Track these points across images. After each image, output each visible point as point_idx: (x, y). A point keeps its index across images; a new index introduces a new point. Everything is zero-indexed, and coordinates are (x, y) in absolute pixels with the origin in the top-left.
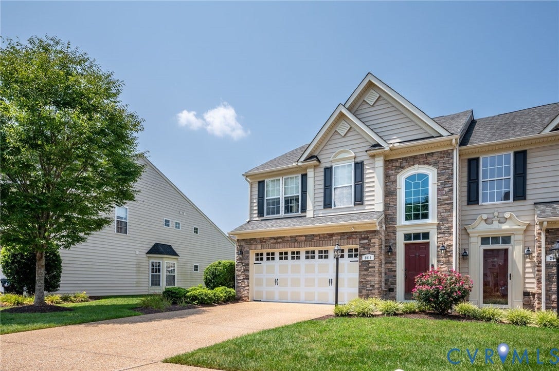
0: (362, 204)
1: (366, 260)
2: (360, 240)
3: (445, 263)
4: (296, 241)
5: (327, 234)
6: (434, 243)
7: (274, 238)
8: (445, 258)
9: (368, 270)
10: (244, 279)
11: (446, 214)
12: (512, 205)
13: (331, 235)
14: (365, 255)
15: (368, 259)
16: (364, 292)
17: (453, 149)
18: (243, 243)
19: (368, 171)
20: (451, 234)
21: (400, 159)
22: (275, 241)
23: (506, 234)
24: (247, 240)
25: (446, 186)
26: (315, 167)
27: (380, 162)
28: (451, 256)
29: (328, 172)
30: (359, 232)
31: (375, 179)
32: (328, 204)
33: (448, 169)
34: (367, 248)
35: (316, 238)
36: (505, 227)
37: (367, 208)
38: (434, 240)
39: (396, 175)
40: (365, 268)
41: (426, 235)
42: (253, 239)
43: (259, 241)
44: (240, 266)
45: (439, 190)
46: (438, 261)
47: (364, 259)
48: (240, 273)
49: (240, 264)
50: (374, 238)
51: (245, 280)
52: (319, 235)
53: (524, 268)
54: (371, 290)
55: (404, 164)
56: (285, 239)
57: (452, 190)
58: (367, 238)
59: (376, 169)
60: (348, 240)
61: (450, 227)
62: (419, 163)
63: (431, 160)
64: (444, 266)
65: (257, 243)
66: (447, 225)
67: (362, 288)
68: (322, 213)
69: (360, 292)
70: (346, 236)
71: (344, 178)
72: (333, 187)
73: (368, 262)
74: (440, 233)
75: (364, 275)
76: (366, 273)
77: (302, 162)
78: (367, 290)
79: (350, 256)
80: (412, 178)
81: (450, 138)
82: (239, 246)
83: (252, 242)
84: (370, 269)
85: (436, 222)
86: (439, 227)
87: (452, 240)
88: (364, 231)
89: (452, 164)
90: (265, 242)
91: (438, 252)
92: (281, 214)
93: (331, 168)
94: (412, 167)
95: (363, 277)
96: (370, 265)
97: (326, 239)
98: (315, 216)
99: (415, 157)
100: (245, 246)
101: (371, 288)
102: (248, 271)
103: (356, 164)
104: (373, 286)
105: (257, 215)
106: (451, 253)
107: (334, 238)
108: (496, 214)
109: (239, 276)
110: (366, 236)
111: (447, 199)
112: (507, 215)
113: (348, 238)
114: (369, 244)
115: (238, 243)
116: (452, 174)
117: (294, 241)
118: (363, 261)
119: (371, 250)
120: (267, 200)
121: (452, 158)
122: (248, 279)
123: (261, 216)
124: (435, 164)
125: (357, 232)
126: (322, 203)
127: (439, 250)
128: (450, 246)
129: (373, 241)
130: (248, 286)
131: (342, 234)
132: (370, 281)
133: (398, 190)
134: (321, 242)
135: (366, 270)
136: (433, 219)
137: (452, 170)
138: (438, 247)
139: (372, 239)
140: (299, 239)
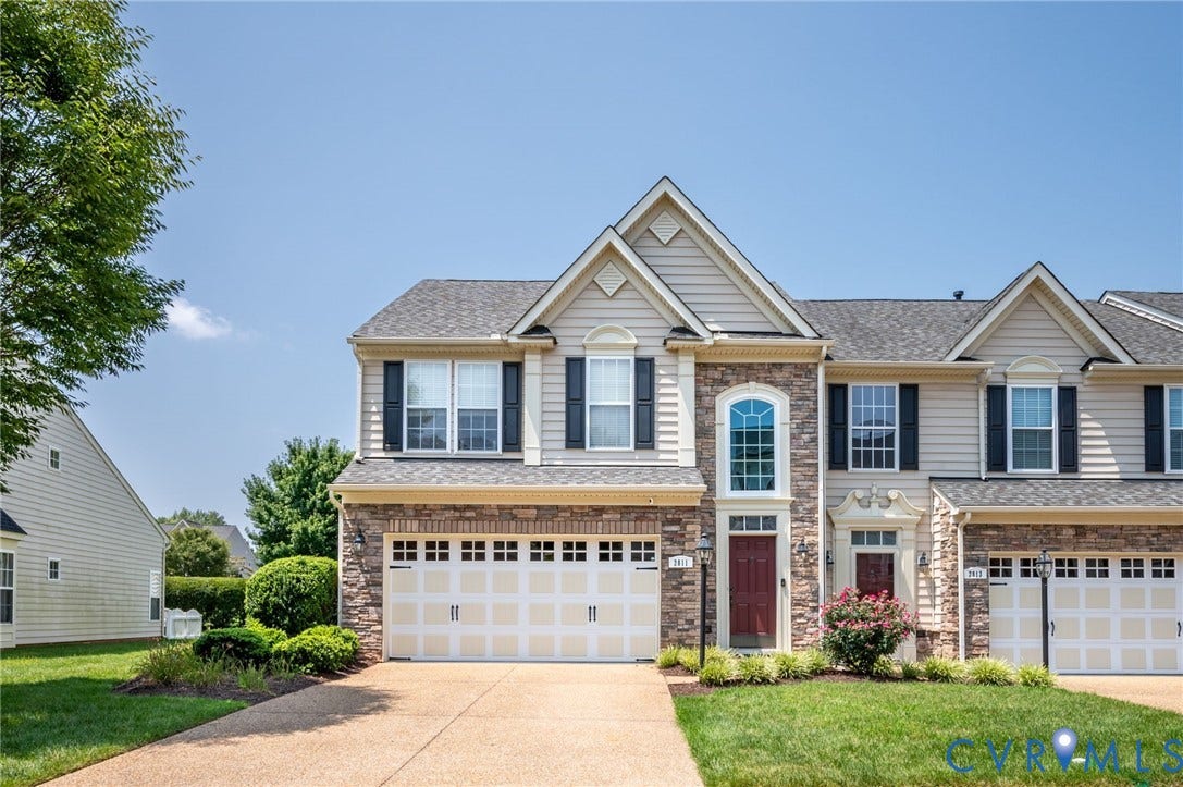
0: (653, 447)
1: (677, 567)
2: (663, 525)
3: (806, 577)
4: (514, 518)
5: (590, 507)
6: (786, 538)
7: (455, 508)
8: (805, 566)
9: (681, 588)
10: (367, 605)
11: (806, 484)
12: (896, 477)
13: (600, 510)
14: (675, 558)
15: (681, 566)
16: (673, 634)
17: (816, 364)
18: (362, 515)
19: (663, 381)
20: (814, 522)
21: (721, 365)
22: (457, 514)
23: (889, 527)
24: (375, 506)
25: (806, 430)
26: (545, 351)
27: (687, 367)
28: (815, 564)
29: (575, 367)
30: (661, 508)
31: (679, 399)
32: (575, 439)
33: (807, 399)
34: (678, 543)
35: (563, 514)
36: (890, 514)
37: (662, 456)
38: (785, 532)
39: (714, 396)
40: (674, 583)
41: (770, 522)
42: (393, 505)
43: (412, 513)
44: (354, 573)
45: (793, 437)
46: (792, 573)
47: (672, 565)
48: (355, 590)
49: (357, 567)
50: (693, 523)
51: (371, 609)
52: (570, 508)
53: (917, 588)
54: (687, 630)
55: (729, 378)
56: (484, 511)
57: (814, 440)
58: (677, 522)
59: (681, 379)
60: (638, 523)
61: (814, 510)
62: (757, 380)
63: (779, 376)
64: (804, 582)
65: (406, 517)
66: (807, 506)
67: (669, 627)
68: (563, 457)
69: (664, 634)
70: (633, 515)
71: (610, 388)
72: (588, 403)
73: (681, 572)
74: (796, 520)
75: (672, 598)
76: (676, 595)
77: (519, 336)
78: (679, 630)
79: (636, 557)
80: (742, 406)
81: (818, 342)
82: (353, 521)
83: (390, 512)
84: (685, 587)
85: (789, 497)
86: (794, 507)
87: (817, 534)
88: (672, 508)
89: (816, 392)
90: (430, 515)
91: (793, 554)
92: (448, 450)
93: (582, 361)
94: (745, 386)
95: (669, 603)
96: (685, 578)
97: (586, 518)
98: (546, 463)
99: (750, 367)
100: (369, 522)
101: (686, 627)
102: (380, 584)
103: (639, 361)
104: (691, 622)
105: (381, 446)
106: (815, 557)
107: (605, 516)
108: (875, 490)
109: (352, 598)
110: (676, 516)
111: (808, 457)
112: (893, 494)
113: (637, 519)
114: (683, 535)
115: (349, 513)
116: (816, 410)
117: (509, 517)
118: (670, 570)
119: (687, 546)
120: (409, 410)
121: (816, 380)
122: (380, 605)
123: (392, 449)
124: (786, 386)
125: (656, 507)
126: (563, 436)
127: (795, 551)
128: (813, 545)
129: (689, 528)
130: (380, 623)
131: (625, 510)
132: (685, 611)
133: (717, 427)
134: (575, 524)
135: (677, 588)
136: (782, 491)
137: (816, 402)
138: (793, 546)
139: (687, 523)
140: (521, 514)
